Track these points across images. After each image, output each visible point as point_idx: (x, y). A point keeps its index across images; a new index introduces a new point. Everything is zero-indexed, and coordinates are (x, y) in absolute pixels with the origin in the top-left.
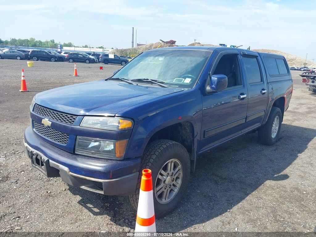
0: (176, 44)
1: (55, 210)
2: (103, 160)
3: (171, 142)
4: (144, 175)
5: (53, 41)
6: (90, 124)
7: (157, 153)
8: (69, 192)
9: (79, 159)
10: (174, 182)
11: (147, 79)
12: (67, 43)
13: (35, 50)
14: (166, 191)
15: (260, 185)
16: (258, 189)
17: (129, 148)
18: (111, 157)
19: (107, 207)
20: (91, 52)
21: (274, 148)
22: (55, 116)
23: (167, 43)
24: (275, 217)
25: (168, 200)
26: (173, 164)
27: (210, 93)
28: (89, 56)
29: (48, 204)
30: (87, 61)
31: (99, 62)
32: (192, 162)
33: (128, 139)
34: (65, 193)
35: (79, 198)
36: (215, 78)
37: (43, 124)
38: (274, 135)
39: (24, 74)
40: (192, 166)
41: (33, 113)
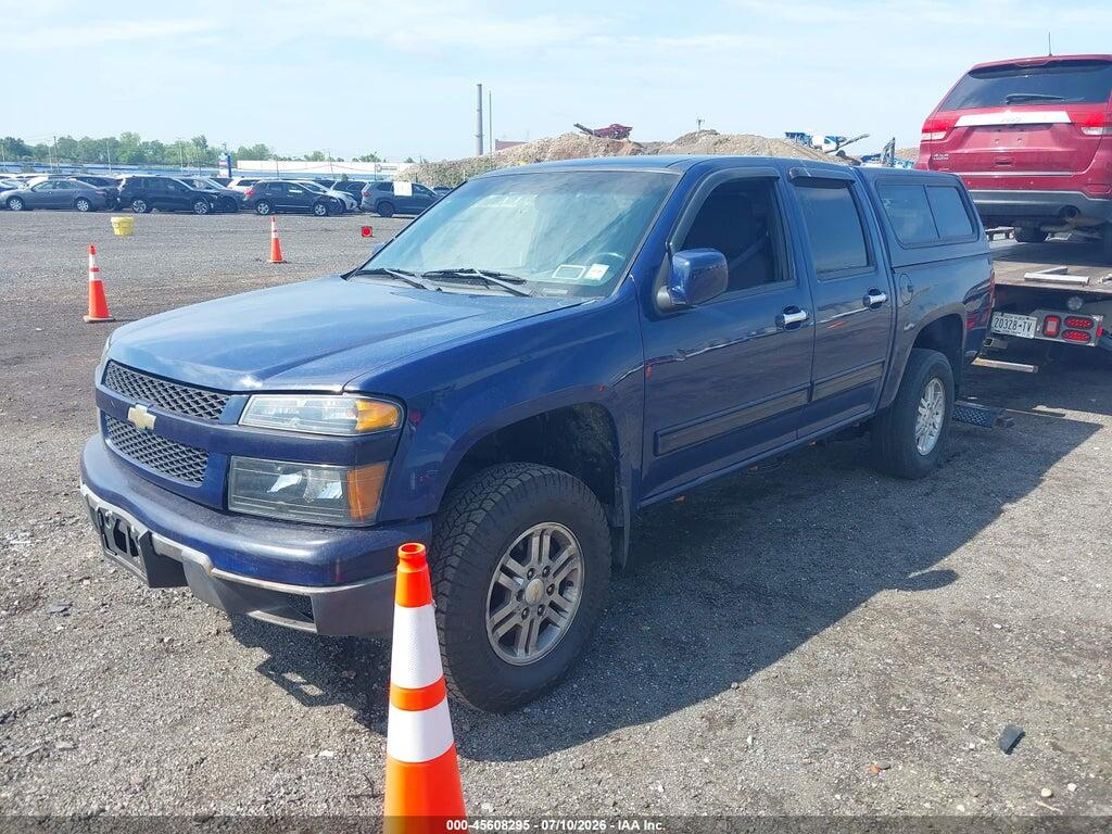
0: (633, 137)
1: (184, 691)
2: (313, 528)
3: (537, 471)
4: (405, 560)
5: (201, 143)
6: (268, 419)
7: (489, 505)
8: (230, 640)
9: (240, 526)
10: (555, 597)
11: (471, 271)
12: (250, 146)
13: (139, 174)
14: (525, 625)
15: (856, 605)
16: (845, 620)
17: (391, 490)
18: (336, 519)
19: (349, 680)
20: (335, 176)
21: (925, 486)
22: (167, 397)
23: (600, 133)
24: (882, 701)
25: (535, 655)
26: (547, 540)
27: (672, 312)
28: (325, 189)
29: (160, 676)
30: (320, 209)
31: (362, 211)
32: (616, 532)
33: (388, 462)
34: (217, 643)
35: (260, 655)
36: (682, 262)
37: (132, 424)
38: (926, 446)
39: (96, 261)
40: (616, 545)
41: (103, 388)
